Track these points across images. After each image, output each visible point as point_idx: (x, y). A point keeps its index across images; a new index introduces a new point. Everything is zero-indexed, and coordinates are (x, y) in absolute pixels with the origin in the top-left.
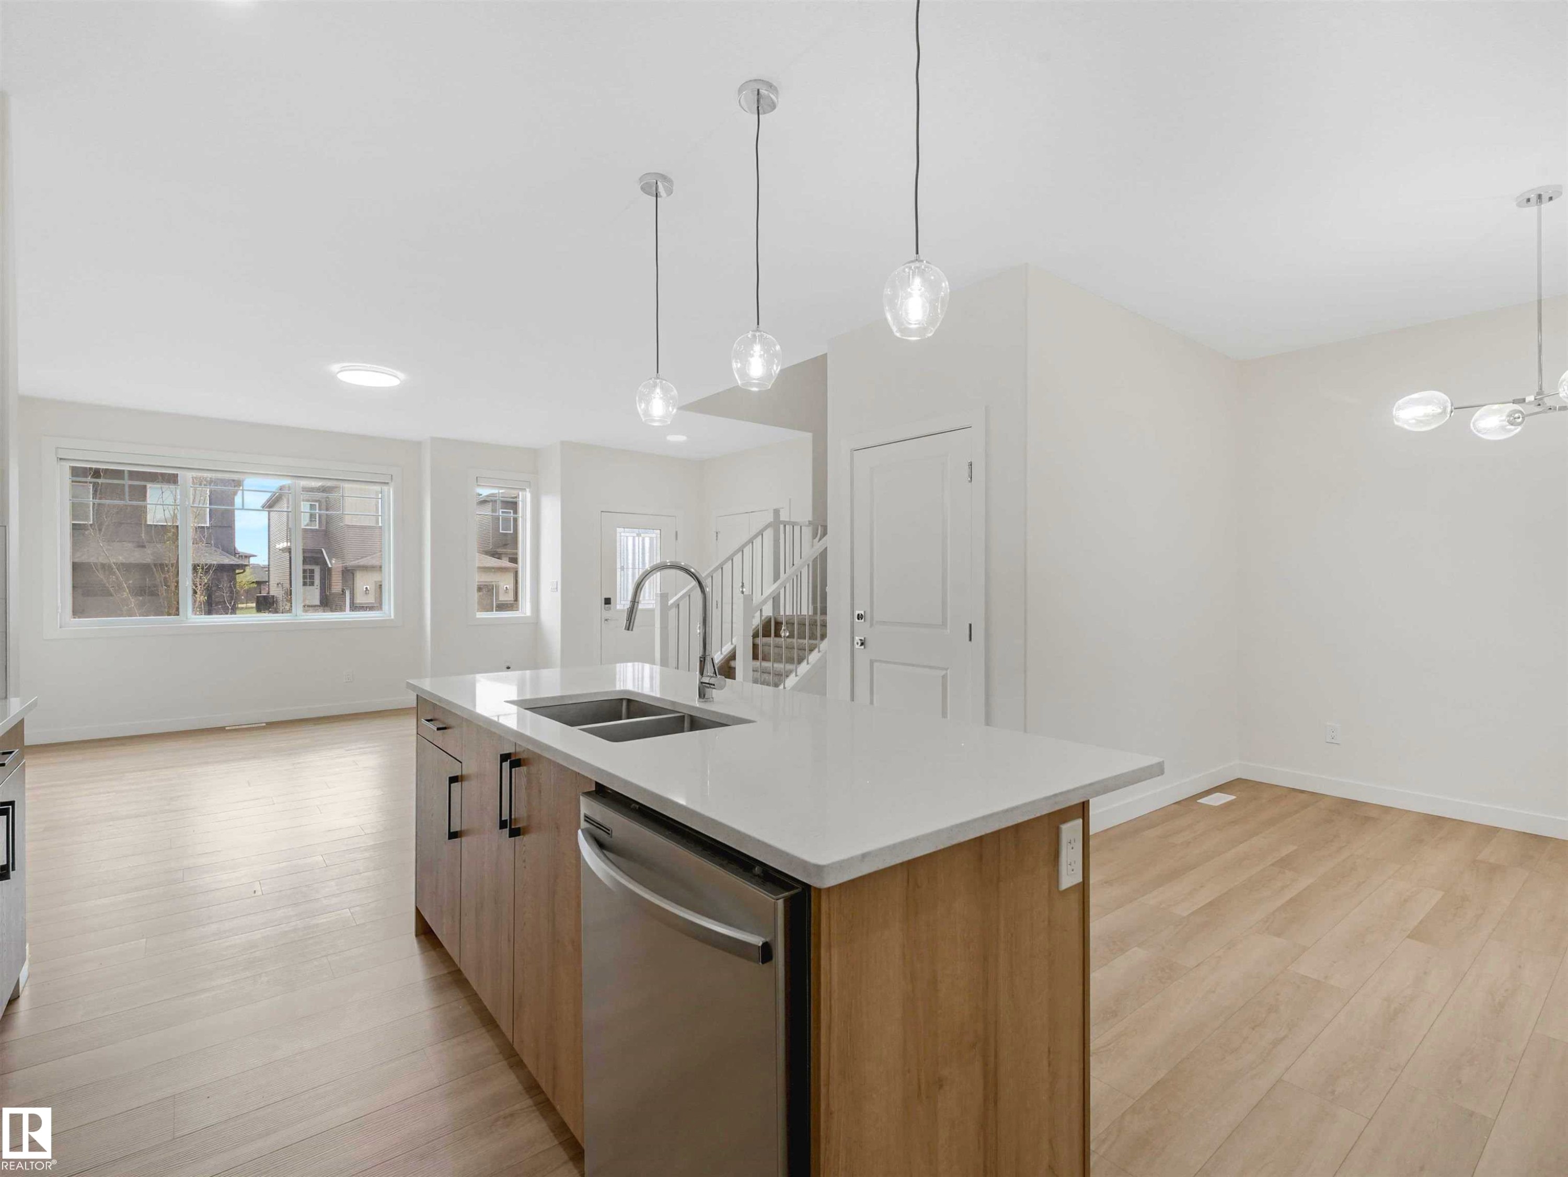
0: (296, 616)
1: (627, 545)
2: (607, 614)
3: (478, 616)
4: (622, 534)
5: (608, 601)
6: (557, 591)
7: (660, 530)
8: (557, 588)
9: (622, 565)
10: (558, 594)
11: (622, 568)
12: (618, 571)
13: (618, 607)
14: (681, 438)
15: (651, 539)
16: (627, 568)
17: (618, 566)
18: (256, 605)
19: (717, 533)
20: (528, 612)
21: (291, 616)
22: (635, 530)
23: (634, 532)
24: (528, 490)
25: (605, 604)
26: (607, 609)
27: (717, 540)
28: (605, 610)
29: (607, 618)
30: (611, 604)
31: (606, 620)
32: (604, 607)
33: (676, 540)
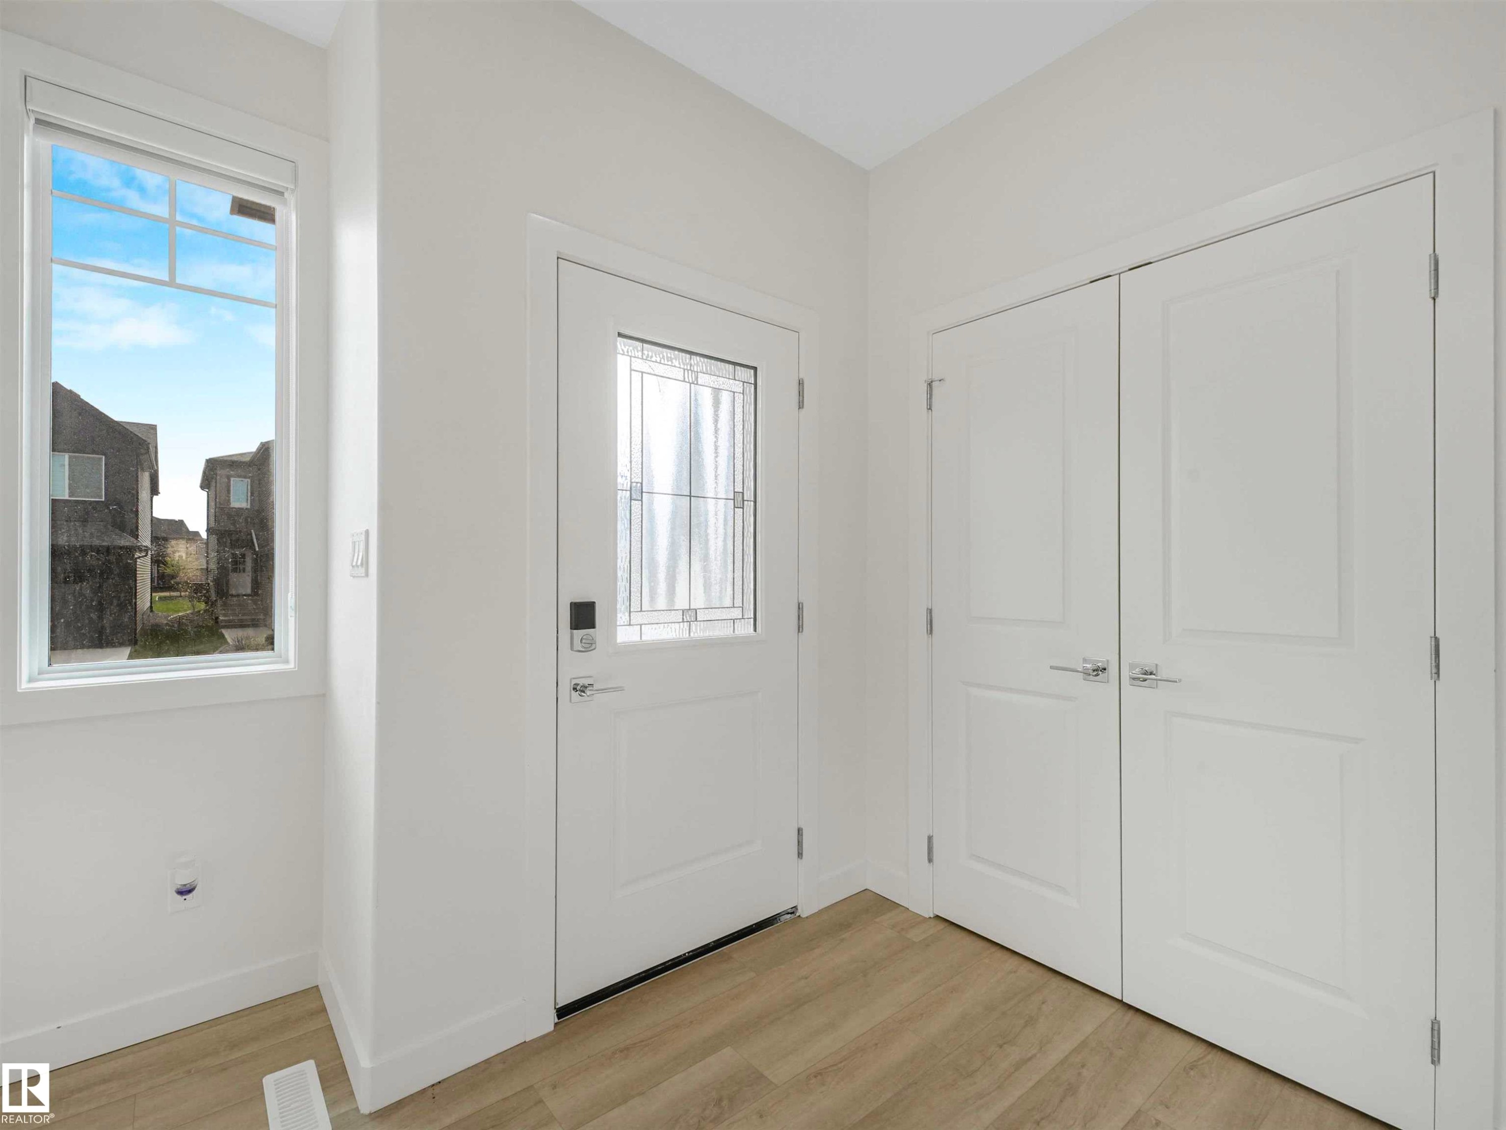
2: (577, 666)
4: (636, 364)
5: (582, 615)
8: (366, 561)
9: (636, 479)
10: (371, 585)
11: (635, 492)
12: (623, 500)
13: (619, 637)
16: (654, 492)
25: (571, 629)
26: (578, 645)
27: (930, 408)
28: (572, 649)
29: (582, 682)
30: (592, 626)
31: (575, 689)
32: (569, 635)
33: (800, 408)
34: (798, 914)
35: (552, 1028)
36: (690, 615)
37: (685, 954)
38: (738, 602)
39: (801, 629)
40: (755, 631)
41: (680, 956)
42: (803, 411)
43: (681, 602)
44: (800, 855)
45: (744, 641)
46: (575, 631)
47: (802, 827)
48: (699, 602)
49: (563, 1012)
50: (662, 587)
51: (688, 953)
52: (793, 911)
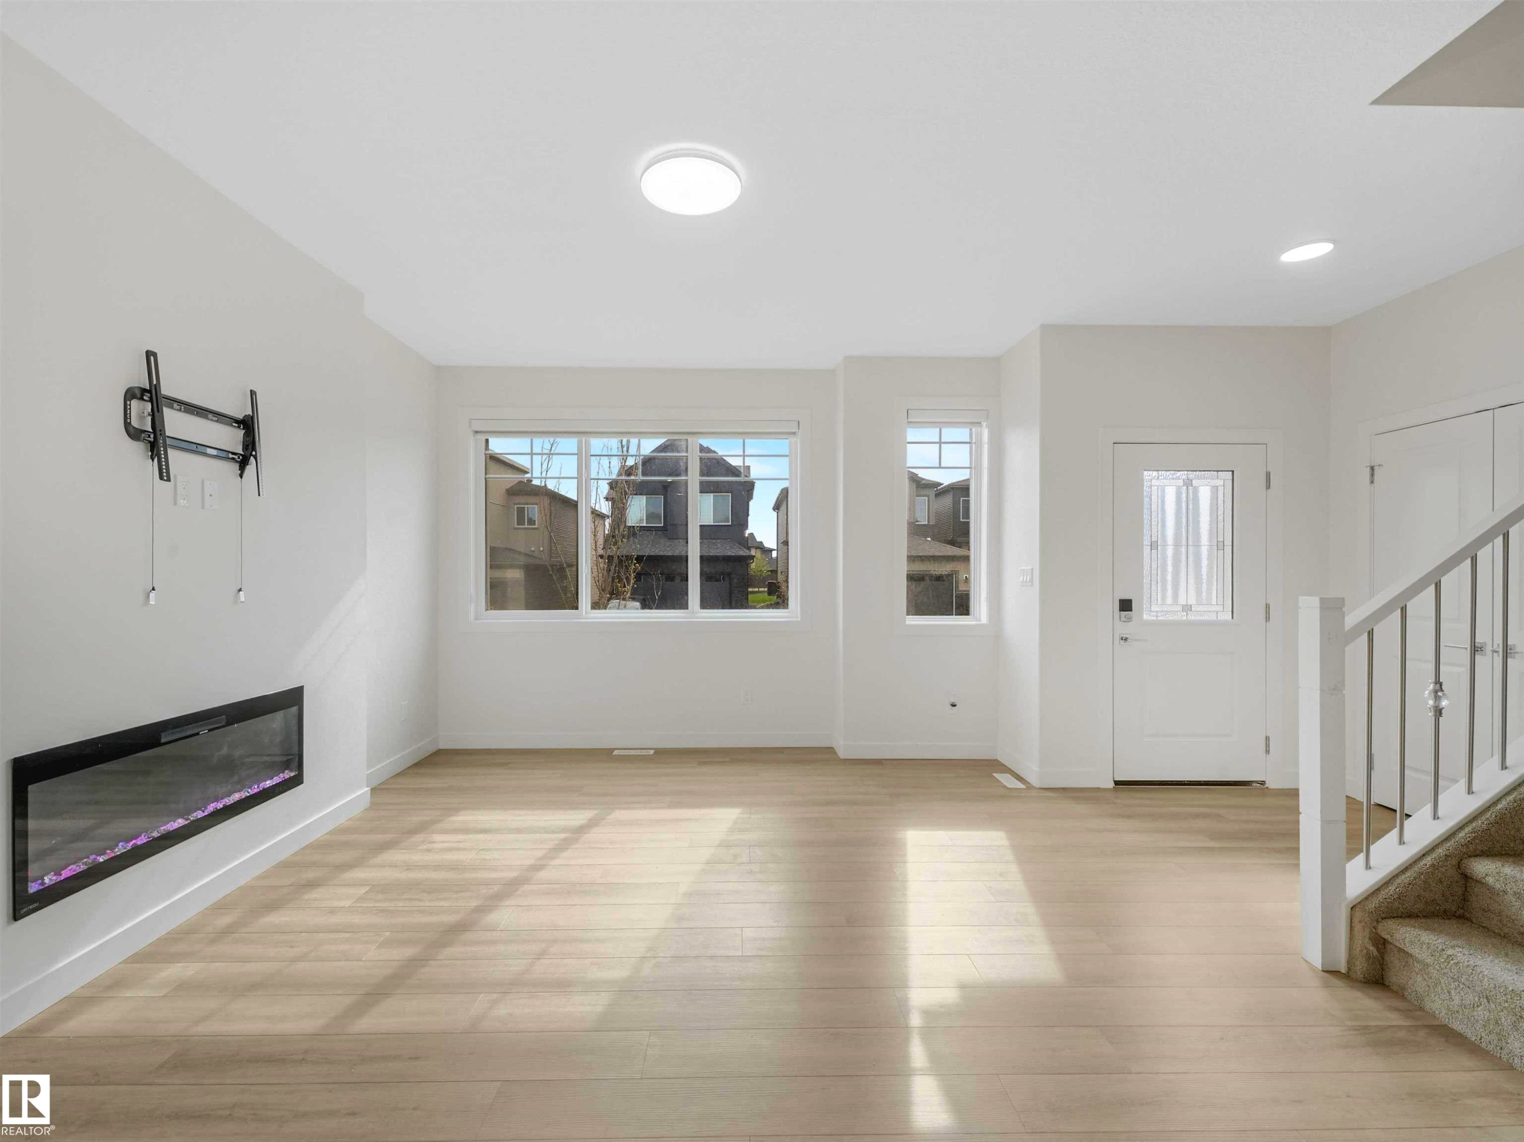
0: (693, 612)
1: (1163, 502)
2: (1123, 629)
3: (907, 623)
4: (1154, 482)
5: (1126, 605)
6: (1032, 585)
7: (1233, 472)
8: (1032, 580)
9: (1154, 539)
10: (1035, 591)
11: (1153, 545)
12: (1147, 550)
13: (1145, 617)
14: (1319, 250)
15: (1215, 489)
16: (1165, 545)
17: (1147, 542)
18: (768, 589)
19: (1372, 468)
20: (984, 619)
21: (687, 613)
22: (1179, 474)
23: (1178, 478)
24: (984, 424)
25: (1120, 611)
26: (1123, 619)
27: (1372, 482)
28: (1120, 620)
29: (1124, 636)
30: (1131, 611)
31: (1122, 639)
32: (1119, 615)
33: (1267, 489)
34: (1266, 786)
35: (1112, 787)
36: (1187, 608)
37: (1184, 781)
38: (1220, 602)
39: (1268, 619)
40: (1233, 618)
41: (1182, 781)
42: (1269, 491)
43: (1182, 600)
44: (1268, 751)
45: (1224, 624)
46: (1122, 612)
47: (1269, 735)
48: (1192, 601)
49: (1117, 783)
50: (1170, 593)
51: (1187, 781)
52: (1263, 783)
